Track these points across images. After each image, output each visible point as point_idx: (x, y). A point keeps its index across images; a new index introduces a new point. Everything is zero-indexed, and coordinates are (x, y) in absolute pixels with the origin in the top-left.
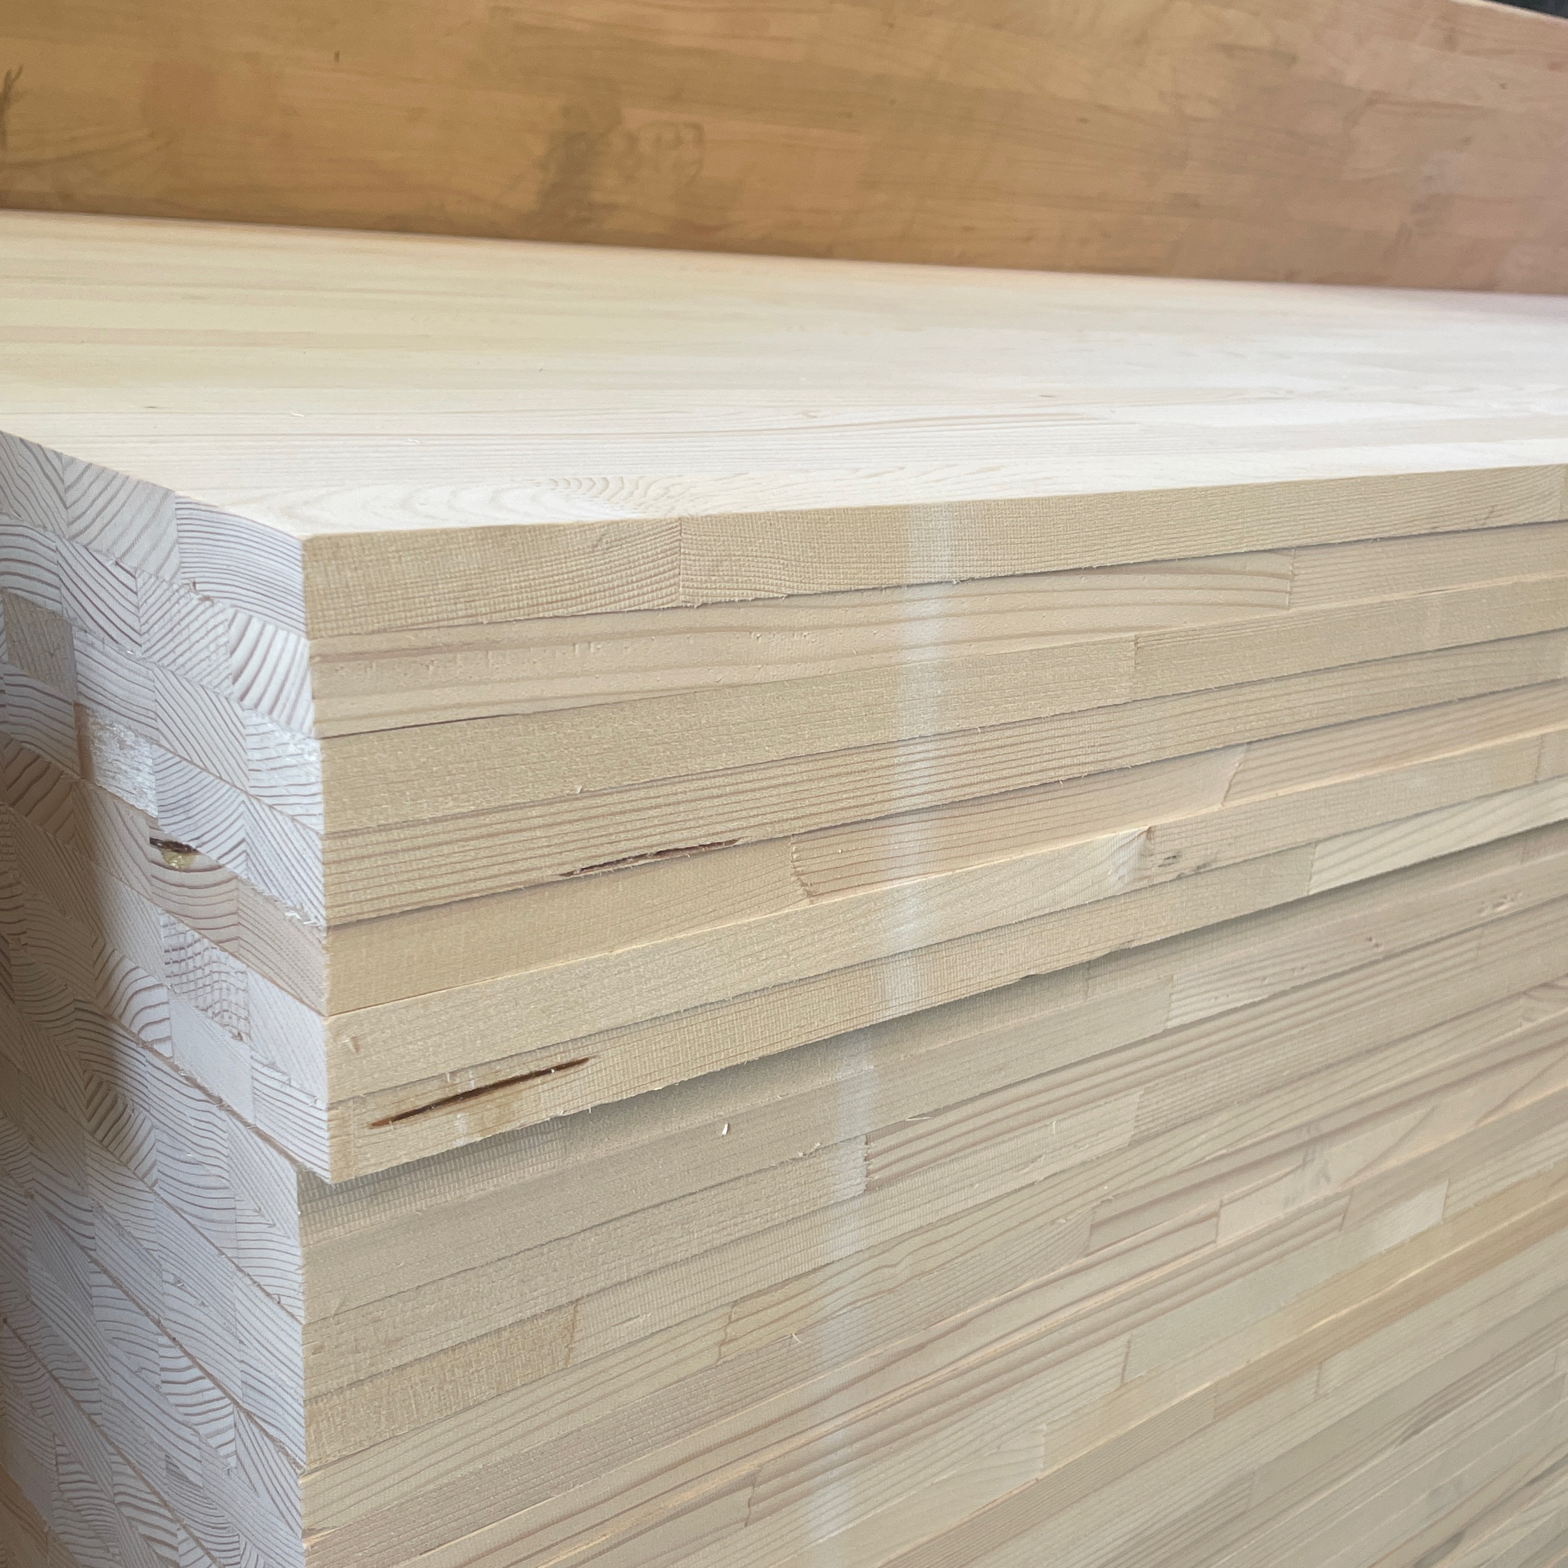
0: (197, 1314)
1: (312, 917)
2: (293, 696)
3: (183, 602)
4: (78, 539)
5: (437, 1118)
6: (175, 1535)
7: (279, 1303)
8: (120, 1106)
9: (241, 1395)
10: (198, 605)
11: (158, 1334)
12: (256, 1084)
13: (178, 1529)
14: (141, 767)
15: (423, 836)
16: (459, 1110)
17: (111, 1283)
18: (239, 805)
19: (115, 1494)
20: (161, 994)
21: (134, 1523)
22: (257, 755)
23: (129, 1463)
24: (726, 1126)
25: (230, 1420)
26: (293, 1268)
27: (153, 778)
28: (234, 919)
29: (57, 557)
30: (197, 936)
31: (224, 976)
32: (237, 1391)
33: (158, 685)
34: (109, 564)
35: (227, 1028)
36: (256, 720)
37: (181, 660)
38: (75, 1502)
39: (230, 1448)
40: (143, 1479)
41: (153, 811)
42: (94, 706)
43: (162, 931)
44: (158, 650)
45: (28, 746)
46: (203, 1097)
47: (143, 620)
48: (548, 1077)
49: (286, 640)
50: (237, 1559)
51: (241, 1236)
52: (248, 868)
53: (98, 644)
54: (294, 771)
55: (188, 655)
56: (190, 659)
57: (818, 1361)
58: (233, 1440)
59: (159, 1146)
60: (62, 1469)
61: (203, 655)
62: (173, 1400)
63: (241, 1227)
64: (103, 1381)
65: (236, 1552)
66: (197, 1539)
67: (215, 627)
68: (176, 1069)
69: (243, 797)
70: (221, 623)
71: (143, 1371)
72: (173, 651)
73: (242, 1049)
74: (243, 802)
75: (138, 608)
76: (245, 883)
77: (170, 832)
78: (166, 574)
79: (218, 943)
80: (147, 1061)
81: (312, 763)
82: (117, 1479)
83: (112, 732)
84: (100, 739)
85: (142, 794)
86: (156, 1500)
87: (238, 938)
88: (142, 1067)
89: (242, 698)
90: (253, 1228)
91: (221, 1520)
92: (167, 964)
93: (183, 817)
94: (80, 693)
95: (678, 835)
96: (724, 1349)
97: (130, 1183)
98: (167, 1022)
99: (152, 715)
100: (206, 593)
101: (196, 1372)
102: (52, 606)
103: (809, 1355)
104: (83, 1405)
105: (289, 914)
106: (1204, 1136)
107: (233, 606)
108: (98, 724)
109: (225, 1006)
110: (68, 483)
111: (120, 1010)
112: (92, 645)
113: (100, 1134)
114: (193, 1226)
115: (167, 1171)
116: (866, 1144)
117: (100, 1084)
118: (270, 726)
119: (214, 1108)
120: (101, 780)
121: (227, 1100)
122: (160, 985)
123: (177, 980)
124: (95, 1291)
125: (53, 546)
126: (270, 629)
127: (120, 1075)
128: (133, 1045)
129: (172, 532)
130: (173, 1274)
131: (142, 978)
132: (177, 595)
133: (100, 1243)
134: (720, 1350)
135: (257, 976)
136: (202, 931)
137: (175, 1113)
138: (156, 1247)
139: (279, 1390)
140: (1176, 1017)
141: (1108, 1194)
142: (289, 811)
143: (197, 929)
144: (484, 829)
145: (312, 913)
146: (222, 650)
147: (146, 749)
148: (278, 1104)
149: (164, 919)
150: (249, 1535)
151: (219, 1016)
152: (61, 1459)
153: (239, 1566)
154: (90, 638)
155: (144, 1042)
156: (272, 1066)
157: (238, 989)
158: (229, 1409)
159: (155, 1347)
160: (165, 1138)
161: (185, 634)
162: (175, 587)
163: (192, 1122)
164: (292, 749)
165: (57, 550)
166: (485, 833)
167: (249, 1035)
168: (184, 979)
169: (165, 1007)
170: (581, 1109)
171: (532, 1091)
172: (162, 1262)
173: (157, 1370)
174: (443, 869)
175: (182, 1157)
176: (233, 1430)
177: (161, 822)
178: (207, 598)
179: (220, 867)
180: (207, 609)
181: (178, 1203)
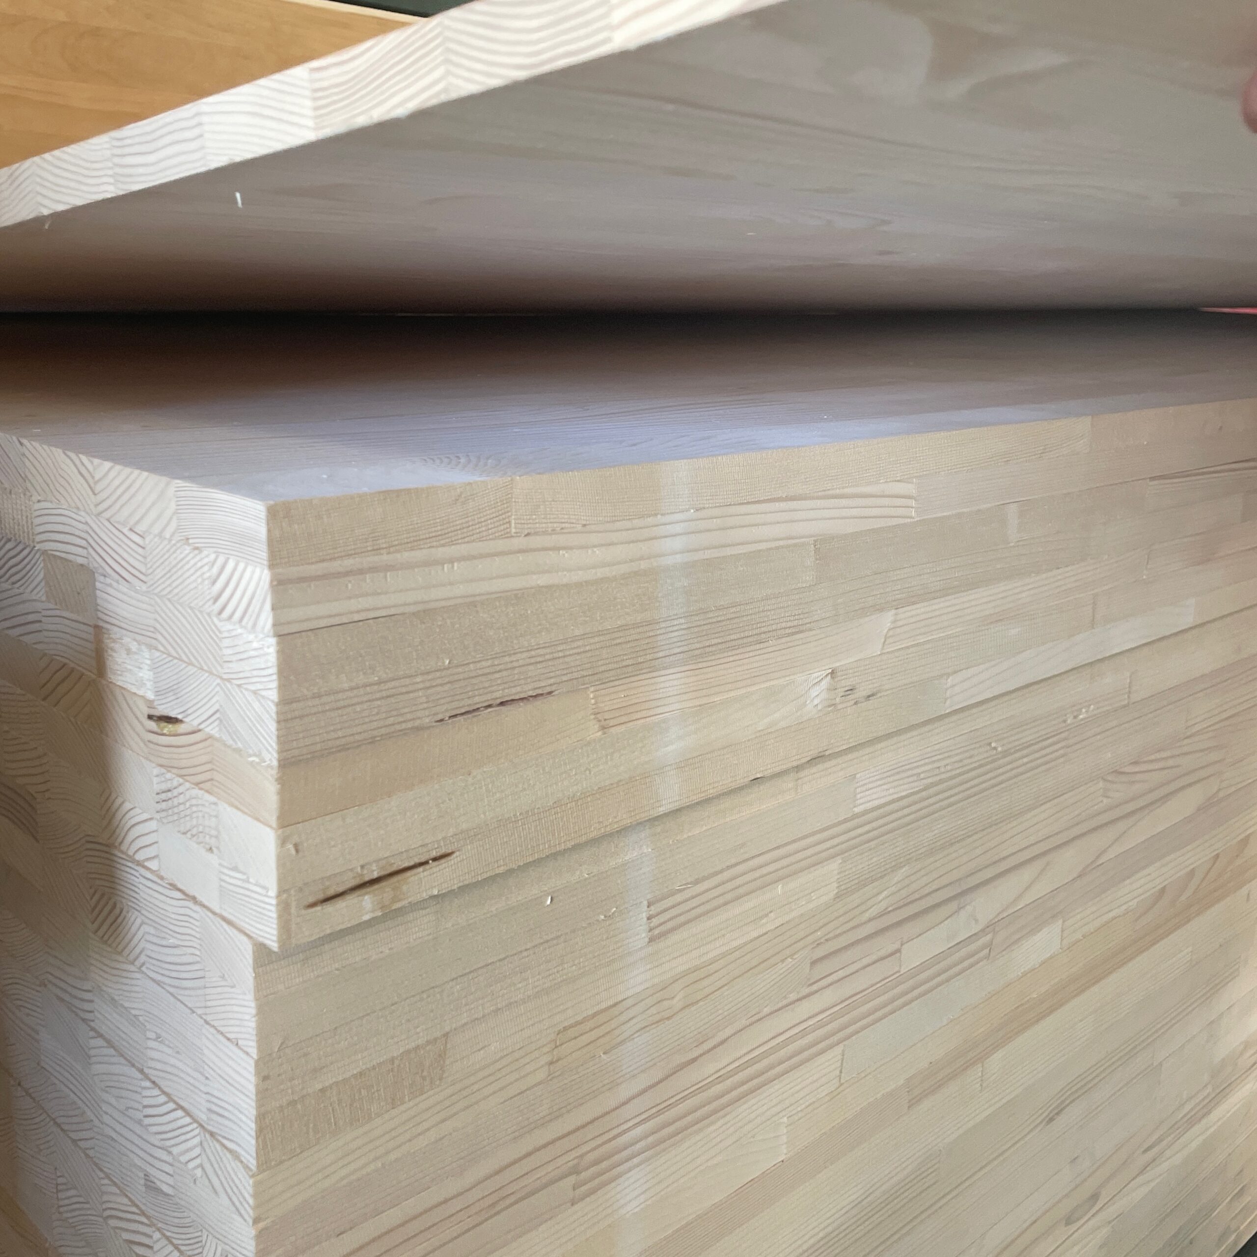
0: (172, 1061)
1: (267, 759)
2: (257, 610)
3: (178, 552)
4: (103, 515)
5: (351, 900)
6: (150, 1237)
7: (237, 1044)
8: (117, 911)
9: (205, 1119)
10: (190, 553)
11: (141, 1080)
12: (223, 884)
13: (154, 1232)
14: (141, 666)
15: (343, 700)
16: (366, 893)
17: (105, 1044)
18: (216, 687)
19: (104, 1210)
20: (153, 825)
21: (117, 1231)
22: (229, 651)
23: (115, 1184)
24: (550, 898)
25: (196, 1141)
26: (247, 1017)
27: (151, 673)
28: (208, 767)
29: (86, 528)
30: (181, 780)
31: (200, 808)
32: (203, 1117)
33: (158, 609)
34: (125, 531)
35: (202, 845)
36: (229, 626)
37: (176, 591)
38: (71, 1221)
39: (198, 1161)
40: (127, 1196)
41: (150, 696)
42: (108, 626)
43: (155, 780)
44: (159, 585)
45: (58, 658)
46: (183, 897)
47: (149, 566)
48: (427, 867)
49: (253, 572)
50: (200, 1250)
51: (208, 997)
52: (220, 730)
53: (115, 584)
54: (258, 660)
55: (180, 588)
56: (182, 590)
57: (620, 1074)
58: (199, 1155)
59: (147, 937)
60: (61, 1195)
61: (192, 586)
62: (154, 1129)
63: (208, 991)
64: (96, 1122)
65: (200, 1244)
66: (168, 1238)
67: (202, 567)
68: (162, 878)
69: (218, 681)
70: (207, 564)
71: (130, 1110)
72: (169, 585)
73: (213, 859)
74: (218, 684)
75: (145, 557)
76: (217, 740)
77: (163, 710)
78: (167, 535)
79: (197, 784)
80: (140, 875)
81: (270, 654)
82: (105, 1198)
83: (121, 644)
84: (112, 649)
85: (143, 684)
86: (137, 1211)
87: (212, 780)
88: (136, 879)
89: (220, 612)
90: (219, 990)
91: (187, 1220)
92: (157, 802)
93: (173, 698)
94: (99, 618)
95: (514, 690)
96: (552, 1067)
97: (125, 966)
98: (155, 845)
99: (152, 629)
100: (197, 545)
101: (172, 1106)
102: (80, 560)
103: (614, 1070)
104: (80, 1143)
105: (251, 759)
106: (886, 892)
107: (215, 552)
108: (112, 638)
109: (201, 829)
110: (97, 477)
111: (119, 840)
112: (110, 585)
113: (100, 933)
114: (171, 994)
115: (153, 955)
116: (648, 907)
117: (103, 895)
118: (240, 631)
119: (190, 904)
120: (113, 678)
121: (200, 898)
122: (151, 819)
123: (164, 814)
124: (92, 1052)
125: (83, 520)
126: (241, 566)
127: (118, 887)
128: (130, 864)
129: (173, 506)
130: (155, 1032)
131: (137, 815)
132: (174, 548)
133: (99, 1016)
134: (549, 1069)
135: (226, 806)
136: (185, 777)
137: (162, 912)
138: (141, 1013)
139: (236, 1112)
140: (862, 804)
141: (821, 938)
142: (252, 687)
143: (181, 776)
144: (384, 692)
145: (267, 757)
146: (206, 582)
147: (146, 654)
148: (239, 896)
149: (156, 771)
150: (210, 1229)
151: (196, 837)
152: (60, 1187)
153: (201, 1255)
154: (108, 581)
155: (138, 861)
156: (235, 869)
157: (211, 816)
158: (197, 1132)
159: (139, 1090)
160: (152, 931)
161: (180, 573)
162: (173, 542)
163: (173, 916)
164: (255, 645)
165: (86, 523)
166: (385, 695)
167: (218, 848)
168: (170, 812)
169: (155, 834)
170: (450, 889)
171: (416, 878)
172: (146, 1024)
173: (140, 1108)
174: (357, 721)
175: (164, 943)
176: (200, 1147)
177: (156, 703)
178: (196, 548)
179: (200, 731)
180: (196, 555)
181: (159, 978)
